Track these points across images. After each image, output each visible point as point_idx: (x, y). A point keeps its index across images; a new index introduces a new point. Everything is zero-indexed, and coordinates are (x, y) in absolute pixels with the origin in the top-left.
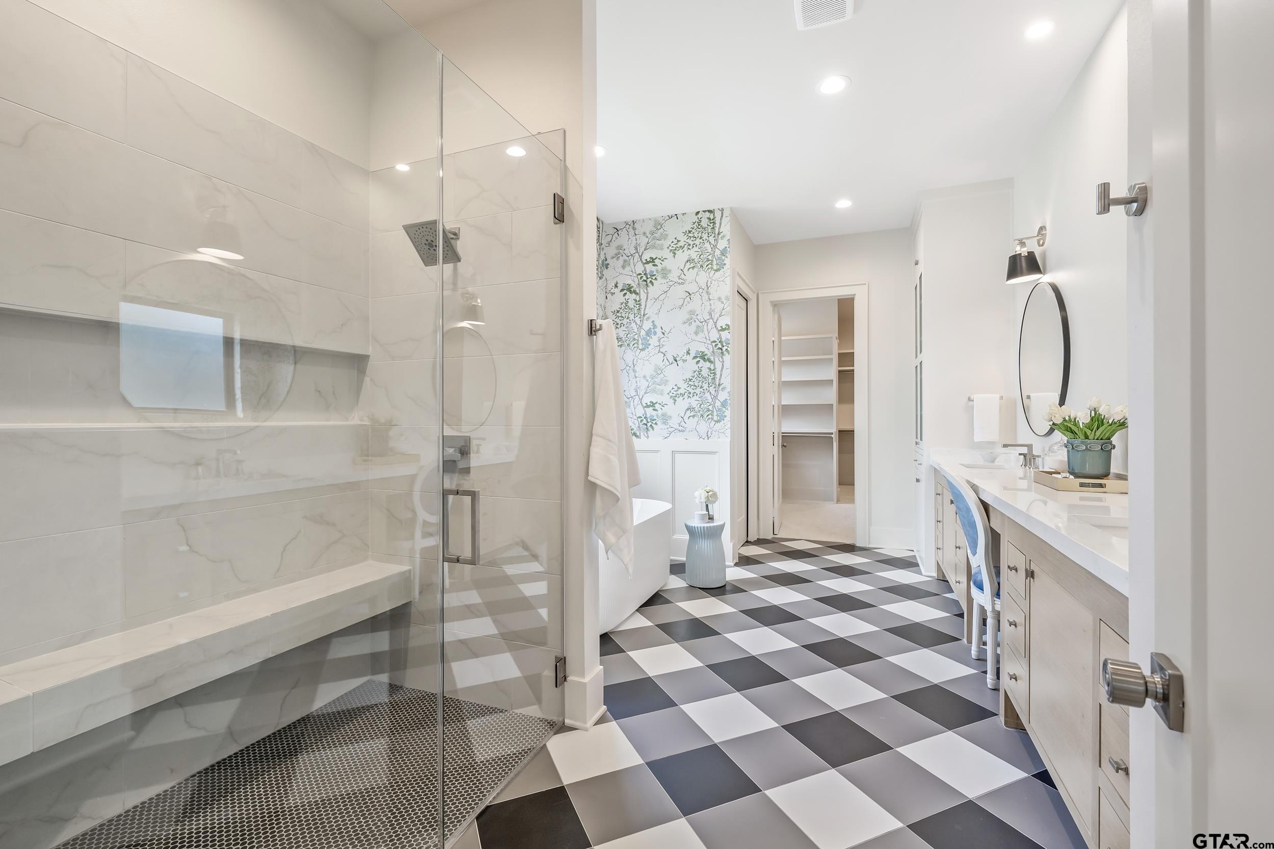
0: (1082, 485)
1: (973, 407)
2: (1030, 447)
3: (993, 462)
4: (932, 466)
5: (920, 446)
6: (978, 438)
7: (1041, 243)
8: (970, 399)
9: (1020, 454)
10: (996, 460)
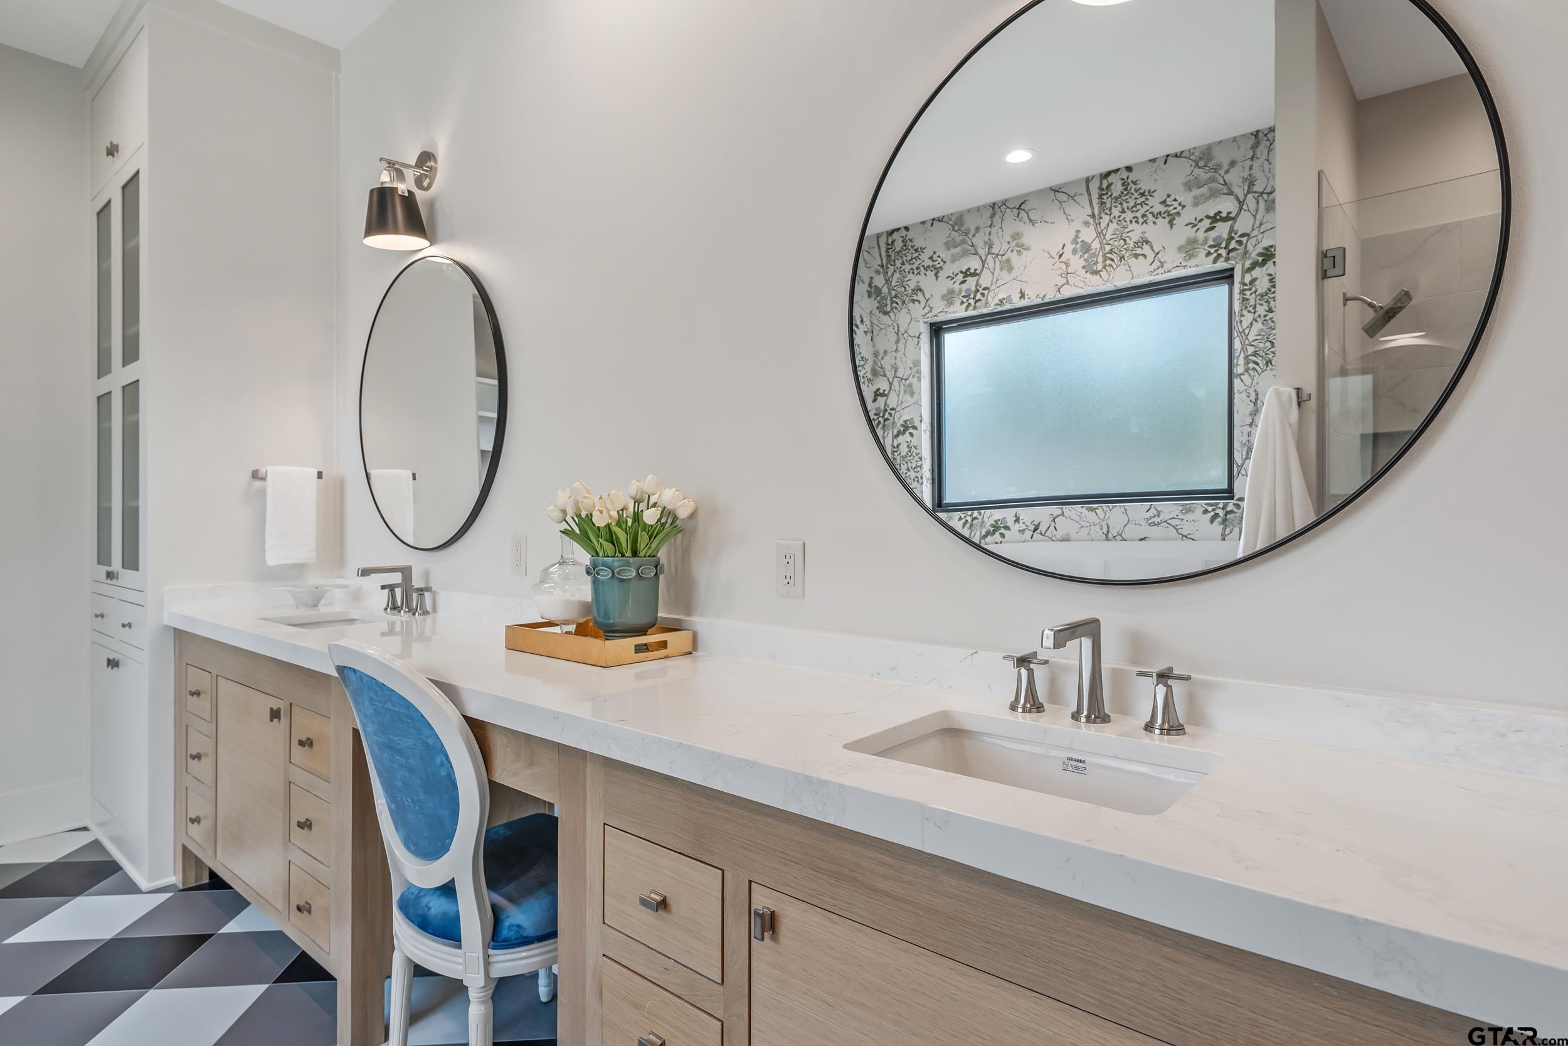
0: (639, 649)
1: (263, 492)
2: (406, 572)
3: (316, 605)
4: (168, 627)
5: (119, 582)
6: (274, 557)
7: (425, 184)
8: (255, 475)
9: (383, 587)
10: (321, 602)
